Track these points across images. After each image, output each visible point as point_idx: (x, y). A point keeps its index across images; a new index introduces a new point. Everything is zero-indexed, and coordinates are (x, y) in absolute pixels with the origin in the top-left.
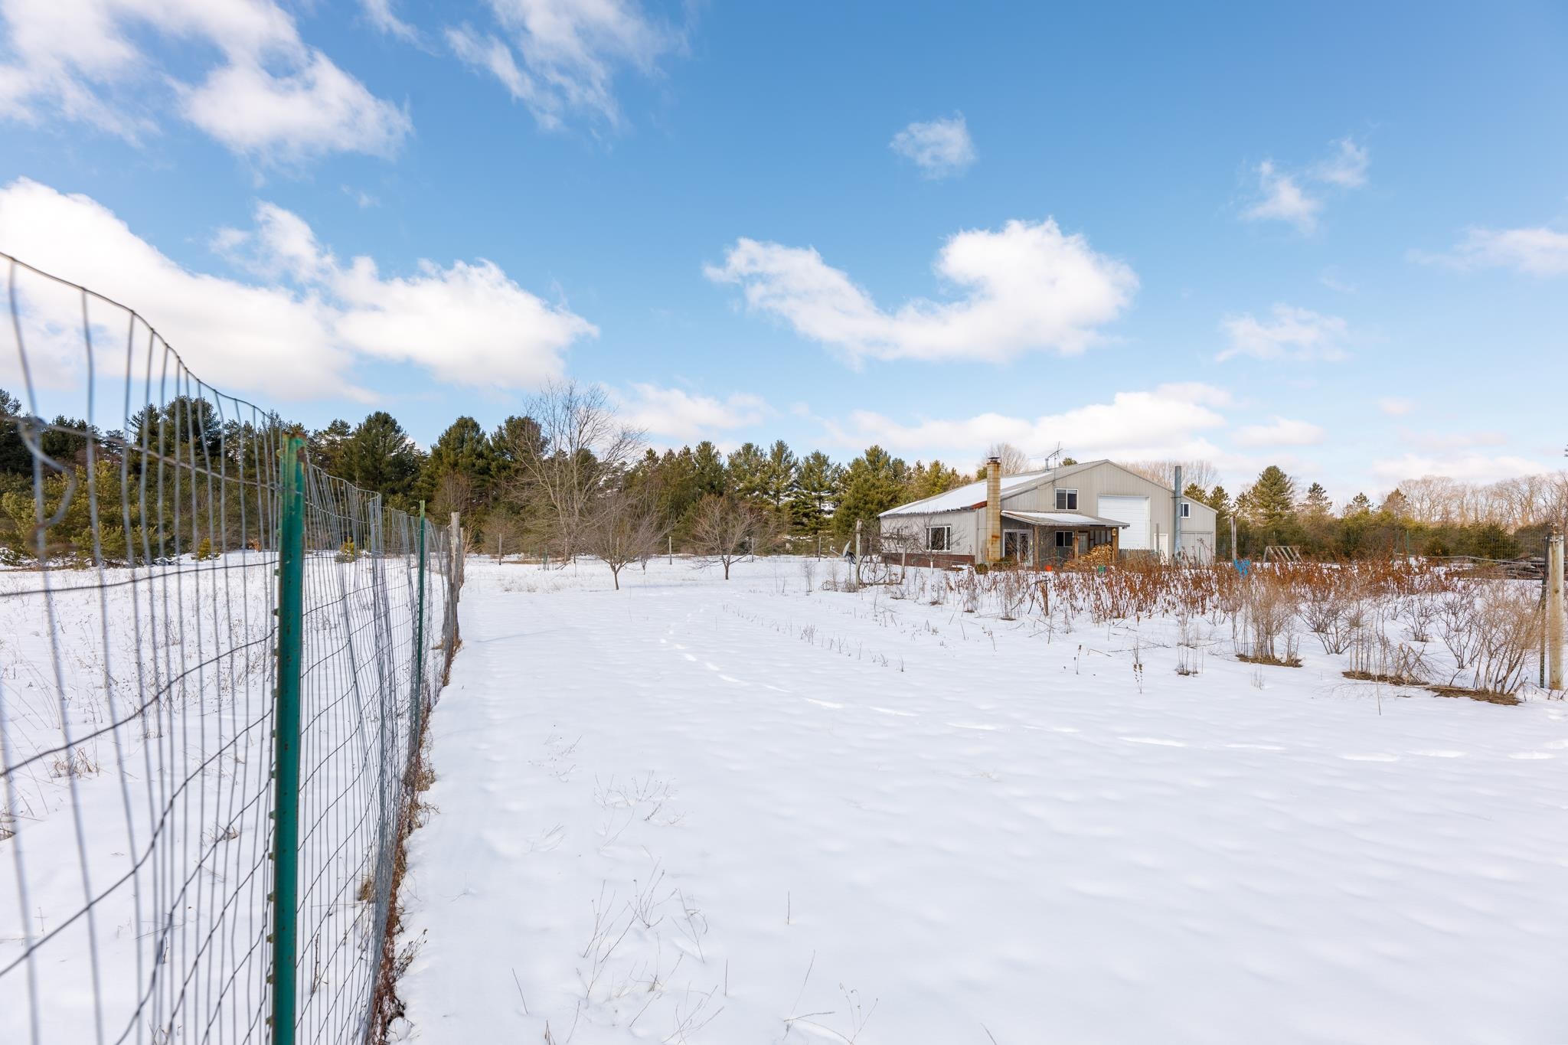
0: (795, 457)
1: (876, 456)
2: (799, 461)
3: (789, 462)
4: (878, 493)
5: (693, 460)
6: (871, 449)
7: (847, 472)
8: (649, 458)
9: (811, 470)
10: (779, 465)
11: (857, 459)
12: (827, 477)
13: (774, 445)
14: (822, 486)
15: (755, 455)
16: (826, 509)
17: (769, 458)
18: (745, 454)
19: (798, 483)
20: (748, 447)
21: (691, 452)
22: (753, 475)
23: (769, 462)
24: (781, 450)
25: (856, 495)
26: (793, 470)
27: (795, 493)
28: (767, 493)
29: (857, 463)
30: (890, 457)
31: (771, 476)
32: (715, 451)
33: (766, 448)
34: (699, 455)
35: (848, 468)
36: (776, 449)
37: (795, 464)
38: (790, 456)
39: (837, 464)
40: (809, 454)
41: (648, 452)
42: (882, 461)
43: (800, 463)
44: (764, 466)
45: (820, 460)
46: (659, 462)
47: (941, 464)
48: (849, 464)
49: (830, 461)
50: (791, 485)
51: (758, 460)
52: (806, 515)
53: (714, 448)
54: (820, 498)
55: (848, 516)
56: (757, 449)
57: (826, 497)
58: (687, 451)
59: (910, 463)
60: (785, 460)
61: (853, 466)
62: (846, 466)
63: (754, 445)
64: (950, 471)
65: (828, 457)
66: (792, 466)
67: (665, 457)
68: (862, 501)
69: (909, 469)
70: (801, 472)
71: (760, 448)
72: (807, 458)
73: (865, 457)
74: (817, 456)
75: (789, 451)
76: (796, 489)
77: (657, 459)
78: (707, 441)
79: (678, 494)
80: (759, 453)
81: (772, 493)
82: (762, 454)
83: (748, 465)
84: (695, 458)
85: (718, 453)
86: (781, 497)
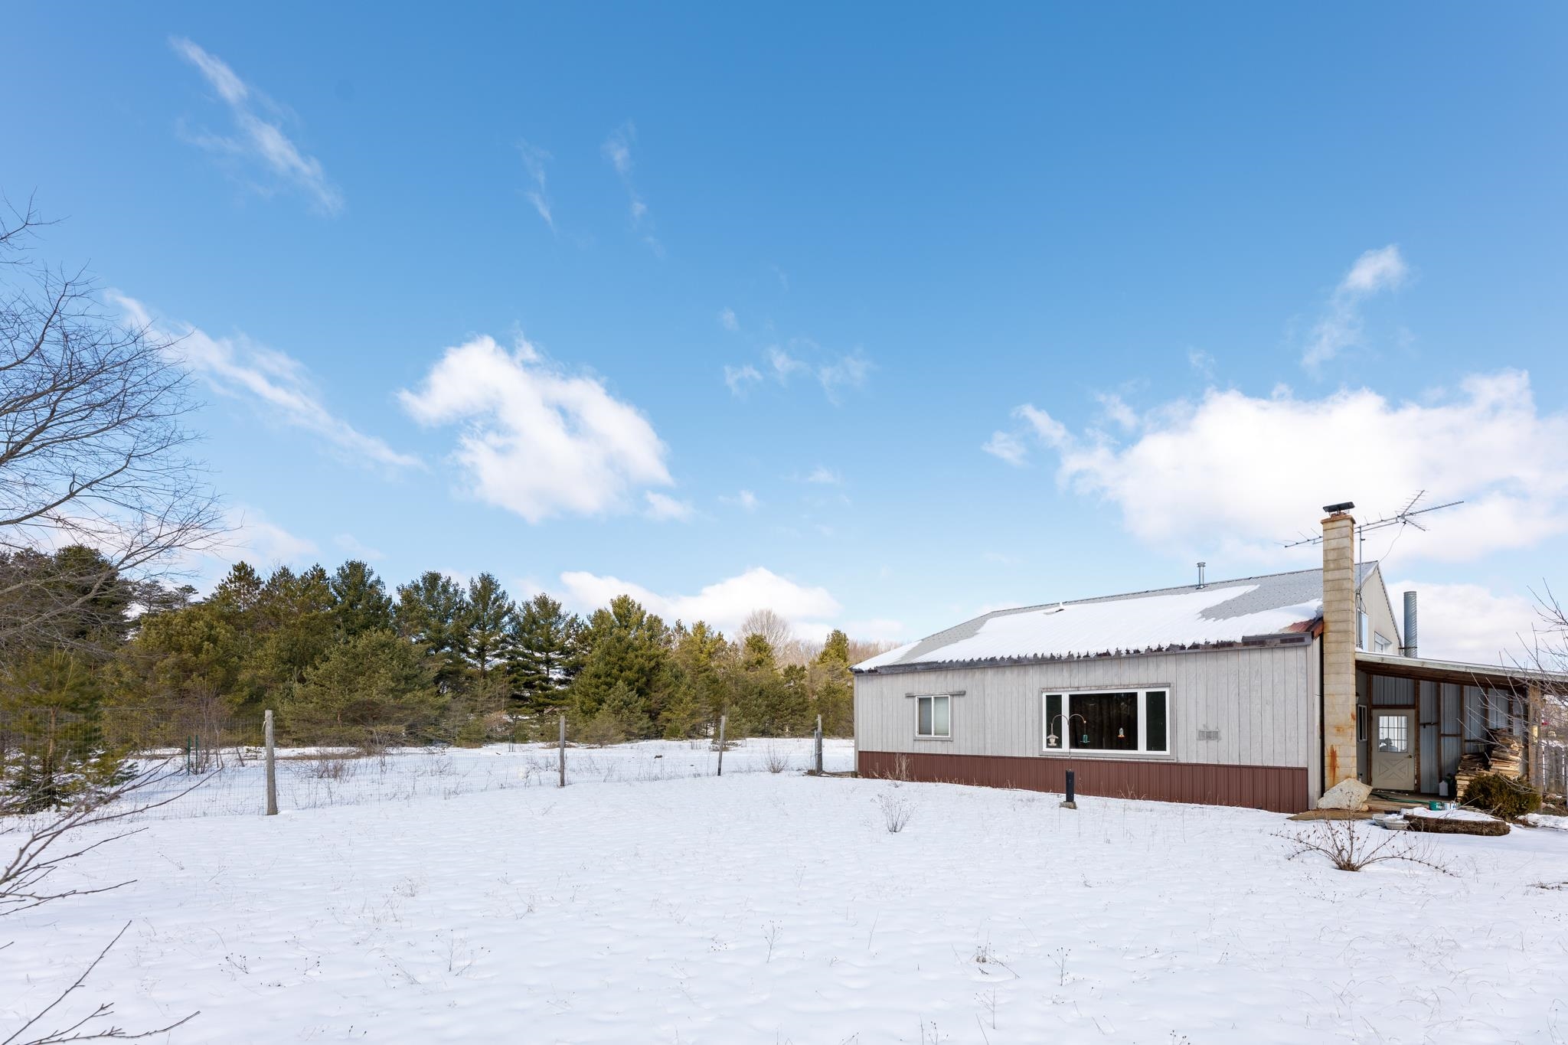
0: (510, 600)
1: (625, 610)
2: (516, 606)
3: (500, 607)
4: (636, 656)
5: (332, 590)
6: (619, 600)
7: (586, 627)
8: (239, 579)
9: (535, 622)
10: (485, 610)
11: (600, 611)
12: (559, 632)
13: (477, 580)
14: (552, 645)
15: (445, 589)
16: (555, 677)
17: (467, 597)
18: (427, 589)
19: (514, 639)
20: (433, 579)
21: (328, 575)
22: (443, 621)
23: (468, 604)
24: (487, 588)
25: (608, 658)
26: (506, 619)
27: (509, 652)
28: (465, 651)
29: (600, 616)
30: (644, 613)
31: (472, 626)
32: (373, 578)
33: (463, 581)
34: (343, 582)
35: (588, 623)
36: (479, 585)
37: (510, 610)
38: (503, 597)
39: (573, 615)
40: (531, 599)
41: (237, 568)
42: (634, 619)
43: (517, 610)
44: (460, 609)
45: (547, 609)
46: (262, 586)
47: (706, 626)
48: (589, 617)
49: (562, 611)
50: (503, 641)
51: (449, 599)
52: (529, 685)
53: (371, 573)
54: (549, 662)
55: (597, 687)
56: (448, 581)
57: (557, 660)
58: (320, 574)
59: (669, 623)
60: (494, 603)
61: (594, 620)
62: (583, 618)
63: (443, 576)
64: (716, 634)
65: (560, 605)
66: (506, 613)
67: (273, 579)
68: (617, 667)
69: (667, 629)
70: (519, 623)
71: (453, 582)
72: (528, 604)
73: (611, 610)
74: (543, 602)
75: (500, 590)
76: (510, 648)
77: (257, 583)
78: (357, 560)
79: (301, 638)
80: (451, 590)
81: (472, 650)
82: (456, 591)
83: (434, 606)
84: (335, 588)
85: (378, 581)
86: (487, 658)
